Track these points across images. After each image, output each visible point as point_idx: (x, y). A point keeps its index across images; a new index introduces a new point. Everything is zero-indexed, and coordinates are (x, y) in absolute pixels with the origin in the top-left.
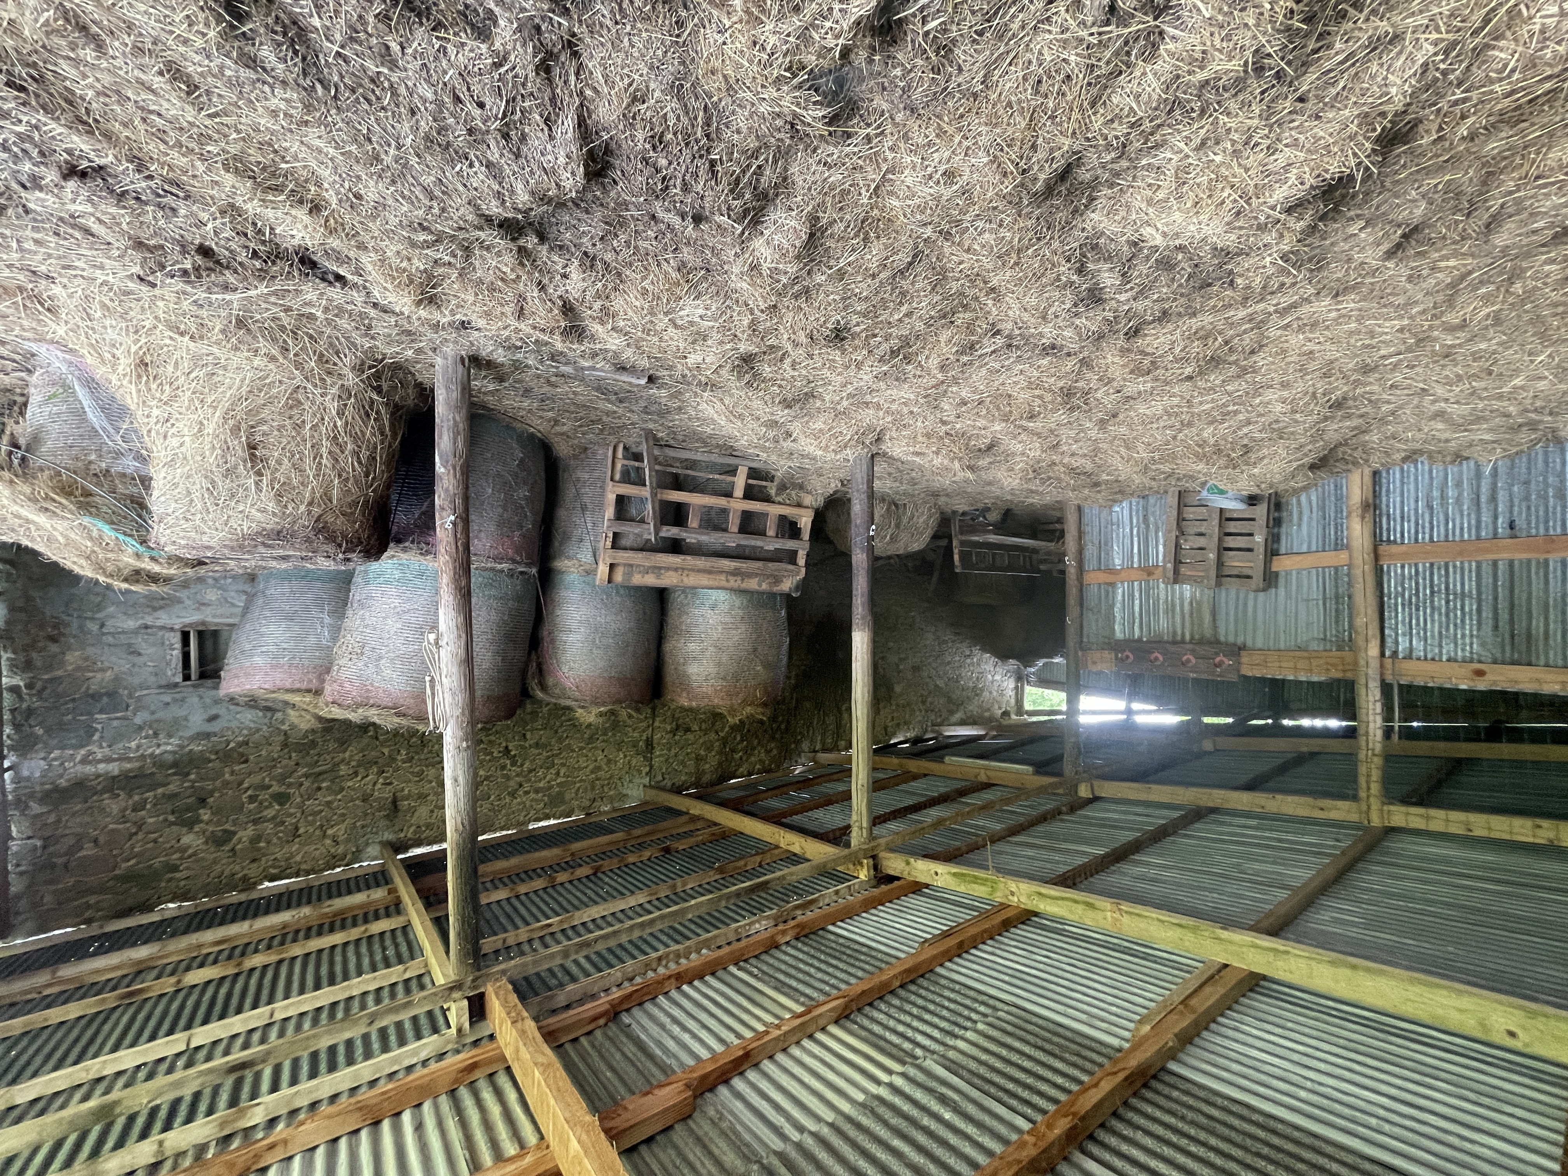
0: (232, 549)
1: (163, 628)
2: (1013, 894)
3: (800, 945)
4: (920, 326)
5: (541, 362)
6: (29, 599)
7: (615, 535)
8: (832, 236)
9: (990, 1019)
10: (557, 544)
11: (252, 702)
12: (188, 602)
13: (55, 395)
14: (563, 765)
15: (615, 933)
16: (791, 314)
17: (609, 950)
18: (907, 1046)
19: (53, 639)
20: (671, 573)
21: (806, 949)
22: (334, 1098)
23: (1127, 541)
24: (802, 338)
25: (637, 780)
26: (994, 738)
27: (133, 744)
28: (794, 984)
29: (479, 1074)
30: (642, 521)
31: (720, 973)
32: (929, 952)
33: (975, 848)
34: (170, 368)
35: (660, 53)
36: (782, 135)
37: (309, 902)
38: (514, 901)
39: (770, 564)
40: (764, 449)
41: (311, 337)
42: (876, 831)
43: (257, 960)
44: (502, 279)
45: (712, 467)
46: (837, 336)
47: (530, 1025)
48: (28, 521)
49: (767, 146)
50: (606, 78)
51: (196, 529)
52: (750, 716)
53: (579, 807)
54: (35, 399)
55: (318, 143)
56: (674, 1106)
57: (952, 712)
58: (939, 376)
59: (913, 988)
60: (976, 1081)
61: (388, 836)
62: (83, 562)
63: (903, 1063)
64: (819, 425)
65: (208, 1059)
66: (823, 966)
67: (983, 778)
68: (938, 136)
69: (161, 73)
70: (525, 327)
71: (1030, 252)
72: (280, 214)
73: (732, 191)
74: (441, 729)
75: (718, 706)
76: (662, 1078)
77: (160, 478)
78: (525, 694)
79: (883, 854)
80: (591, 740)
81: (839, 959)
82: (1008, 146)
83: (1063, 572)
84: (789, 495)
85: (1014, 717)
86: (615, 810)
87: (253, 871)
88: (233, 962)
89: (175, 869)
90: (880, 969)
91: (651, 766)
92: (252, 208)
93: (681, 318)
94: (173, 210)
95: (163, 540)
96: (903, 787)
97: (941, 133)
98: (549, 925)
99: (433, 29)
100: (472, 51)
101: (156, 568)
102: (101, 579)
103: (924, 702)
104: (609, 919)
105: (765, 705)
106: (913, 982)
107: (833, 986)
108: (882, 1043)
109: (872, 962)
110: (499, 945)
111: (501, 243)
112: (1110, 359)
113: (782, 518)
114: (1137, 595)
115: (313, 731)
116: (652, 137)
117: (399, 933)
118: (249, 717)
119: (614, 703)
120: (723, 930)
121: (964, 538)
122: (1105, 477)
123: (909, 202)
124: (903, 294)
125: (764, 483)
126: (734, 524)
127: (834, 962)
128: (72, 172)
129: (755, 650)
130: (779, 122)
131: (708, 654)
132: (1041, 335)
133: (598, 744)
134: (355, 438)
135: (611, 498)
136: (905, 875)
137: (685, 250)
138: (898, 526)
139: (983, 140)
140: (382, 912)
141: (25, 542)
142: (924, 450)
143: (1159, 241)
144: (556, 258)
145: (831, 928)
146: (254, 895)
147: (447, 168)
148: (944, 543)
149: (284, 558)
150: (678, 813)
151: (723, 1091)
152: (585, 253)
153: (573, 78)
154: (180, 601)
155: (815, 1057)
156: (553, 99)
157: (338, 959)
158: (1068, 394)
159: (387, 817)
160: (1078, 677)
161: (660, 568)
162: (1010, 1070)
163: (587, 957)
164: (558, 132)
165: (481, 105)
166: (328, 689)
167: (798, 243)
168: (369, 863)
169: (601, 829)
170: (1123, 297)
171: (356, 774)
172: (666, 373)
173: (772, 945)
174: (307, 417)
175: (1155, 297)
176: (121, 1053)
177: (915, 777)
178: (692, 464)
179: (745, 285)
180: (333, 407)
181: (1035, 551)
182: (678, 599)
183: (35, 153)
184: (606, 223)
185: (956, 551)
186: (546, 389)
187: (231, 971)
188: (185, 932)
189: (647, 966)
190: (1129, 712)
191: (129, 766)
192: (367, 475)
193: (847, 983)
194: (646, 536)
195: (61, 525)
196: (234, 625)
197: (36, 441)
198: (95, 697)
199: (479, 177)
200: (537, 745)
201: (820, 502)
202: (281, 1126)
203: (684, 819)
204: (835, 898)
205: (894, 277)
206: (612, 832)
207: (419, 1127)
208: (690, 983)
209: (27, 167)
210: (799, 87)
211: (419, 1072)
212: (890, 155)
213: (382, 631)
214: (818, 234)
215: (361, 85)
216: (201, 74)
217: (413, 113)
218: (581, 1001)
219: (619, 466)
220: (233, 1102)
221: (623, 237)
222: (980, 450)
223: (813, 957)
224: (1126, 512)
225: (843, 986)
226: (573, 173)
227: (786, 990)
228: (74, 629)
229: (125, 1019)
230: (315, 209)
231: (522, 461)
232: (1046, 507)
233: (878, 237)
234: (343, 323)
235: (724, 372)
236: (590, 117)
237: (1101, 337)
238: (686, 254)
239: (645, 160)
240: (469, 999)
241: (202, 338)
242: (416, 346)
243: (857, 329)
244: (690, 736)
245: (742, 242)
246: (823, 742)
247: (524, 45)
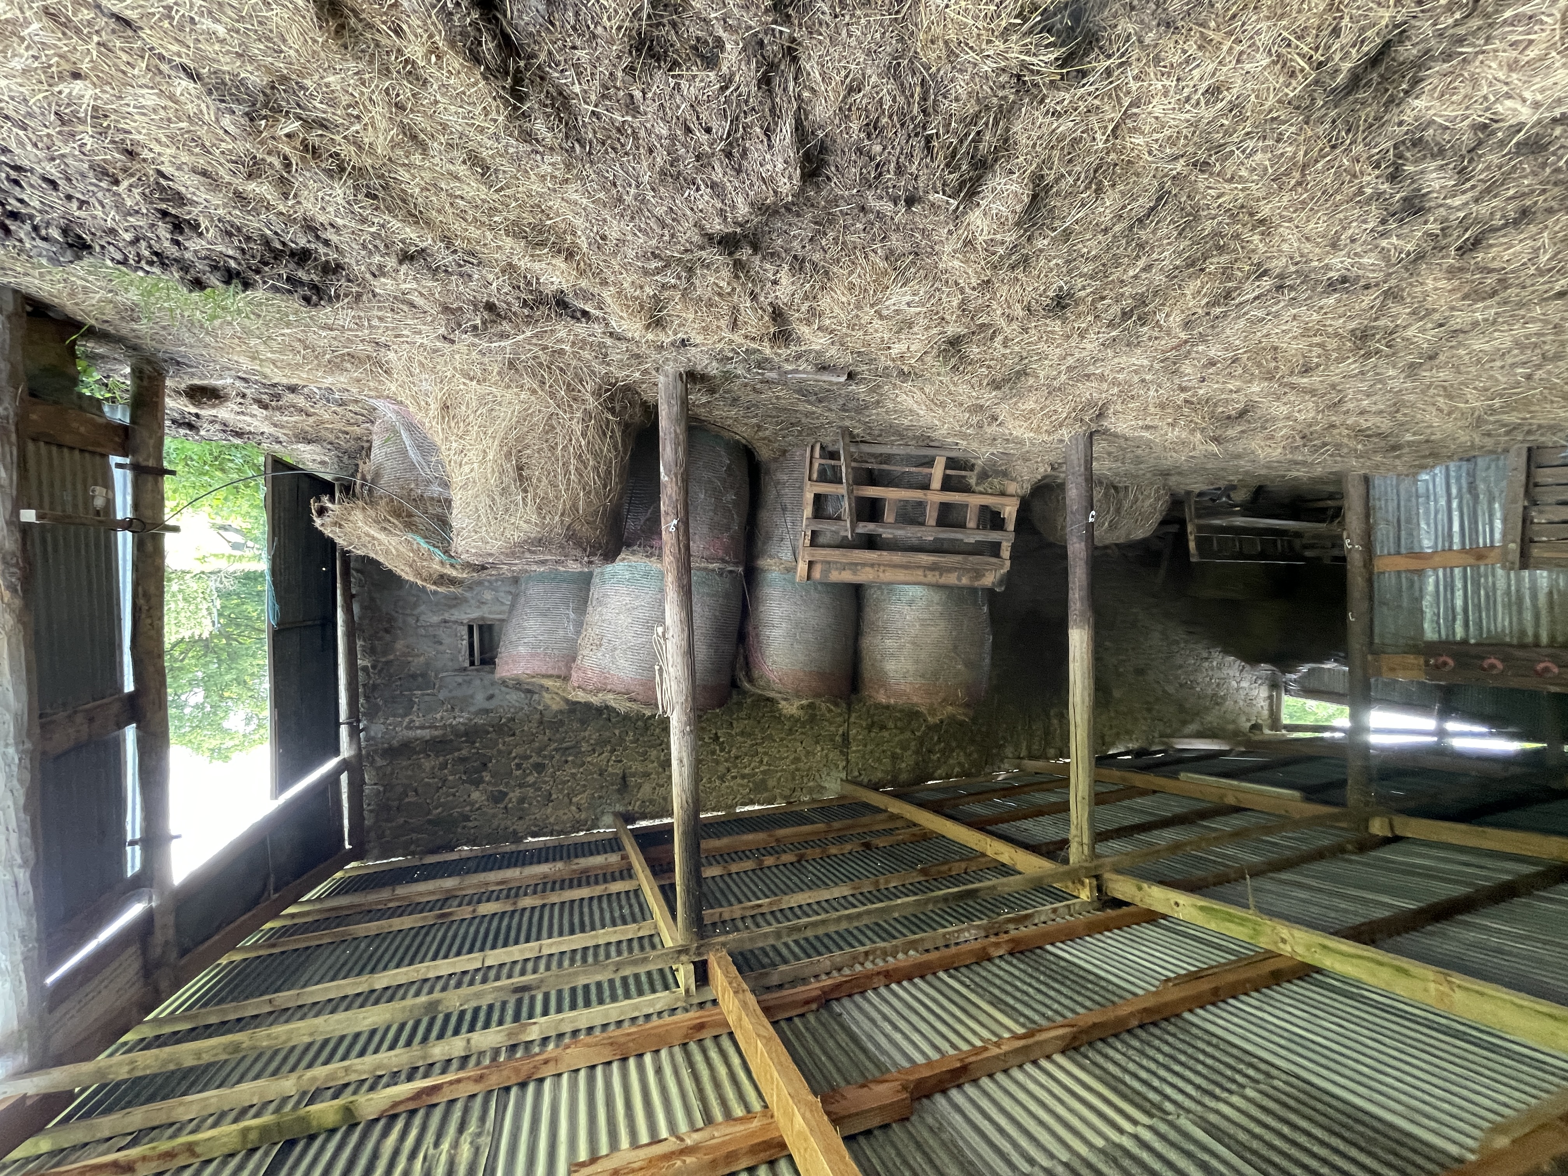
0: (507, 555)
1: (456, 622)
2: (1284, 941)
3: (1015, 961)
4: (1159, 279)
5: (749, 370)
6: (372, 600)
7: (813, 532)
8: (1058, 194)
9: (1262, 1087)
10: (760, 544)
11: (518, 685)
12: (473, 602)
13: (388, 439)
14: (766, 753)
15: (823, 922)
16: (1006, 287)
17: (817, 937)
18: (1152, 1095)
19: (387, 631)
20: (868, 569)
21: (1022, 966)
22: (590, 1030)
23: (1442, 516)
24: (1018, 311)
25: (834, 773)
26: (1242, 754)
27: (438, 716)
28: (1011, 1002)
29: (707, 1034)
30: (839, 518)
31: (929, 977)
32: (1174, 994)
33: (1222, 880)
34: (464, 408)
35: (878, 35)
36: (1006, 92)
37: (561, 859)
38: (727, 878)
39: (971, 558)
40: (965, 436)
41: (561, 369)
42: (1100, 848)
43: (527, 902)
44: (719, 294)
45: (909, 460)
46: (1058, 303)
47: (751, 999)
48: (374, 538)
49: (988, 108)
50: (823, 75)
51: (482, 539)
52: (952, 718)
53: (781, 795)
54: (376, 443)
55: (575, 197)
56: (892, 1104)
57: (1184, 723)
58: (1183, 336)
59: (1153, 1030)
60: (1248, 1155)
61: (619, 808)
62: (407, 569)
63: (1151, 1115)
64: (1030, 404)
65: (497, 978)
66: (1043, 988)
67: (1231, 800)
68: (1200, 47)
69: (464, 162)
70: (737, 338)
71: (1319, 166)
72: (544, 266)
73: (948, 165)
74: (669, 713)
75: (916, 705)
76: (877, 1074)
77: (457, 497)
78: (734, 684)
79: (1107, 876)
80: (791, 731)
81: (1062, 984)
82: (1298, 38)
83: (1344, 559)
84: (991, 483)
85: (1267, 731)
86: (814, 801)
87: (520, 826)
88: (511, 901)
89: (467, 818)
90: (1113, 1002)
91: (848, 762)
92: (524, 263)
93: (888, 308)
94: (470, 276)
95: (460, 550)
96: (1126, 803)
97: (1205, 43)
98: (760, 906)
99: (670, 70)
100: (702, 81)
101: (454, 573)
102: (419, 582)
103: (1149, 710)
104: (815, 907)
105: (967, 705)
106: (1155, 1024)
107: (1056, 1012)
108: (1122, 1087)
109: (1102, 992)
110: (716, 919)
111: (721, 260)
112: (1430, 284)
113: (984, 509)
114: (1459, 584)
115: (561, 712)
116: (867, 125)
117: (632, 895)
118: (514, 698)
119: (814, 696)
120: (930, 934)
121: (1202, 522)
122: (1409, 437)
123: (1156, 136)
124: (1141, 246)
125: (963, 473)
126: (931, 516)
127: (1056, 986)
128: (406, 257)
129: (955, 647)
130: (1004, 78)
131: (905, 652)
132: (1328, 268)
133: (797, 736)
134: (596, 455)
135: (809, 497)
136: (1137, 901)
137: (894, 237)
138: (1118, 511)
139: (1264, 39)
140: (617, 874)
141: (372, 555)
142: (1156, 423)
143: (1525, 114)
144: (768, 266)
145: (1049, 947)
146: (521, 847)
147: (678, 196)
148: (1174, 528)
149: (543, 562)
150: (877, 810)
151: (940, 1100)
152: (795, 257)
153: (791, 84)
154: (466, 600)
155: (1042, 1086)
156: (772, 110)
157: (586, 910)
158: (1362, 336)
159: (618, 791)
160: (1367, 687)
161: (857, 564)
162: (1294, 1152)
163: (796, 942)
164: (776, 141)
165: (708, 130)
166: (574, 675)
167: (1018, 208)
168: (605, 830)
169: (800, 818)
170: (1457, 202)
171: (594, 750)
172: (865, 367)
173: (983, 957)
174: (559, 439)
175: (1511, 192)
176: (439, 962)
177: (1143, 793)
178: (887, 459)
179: (957, 263)
180: (578, 428)
181: (1298, 534)
182: (873, 594)
183: (382, 247)
184: (816, 223)
185: (1191, 538)
186: (752, 396)
187: (509, 908)
188: (475, 872)
189: (855, 958)
190: (1441, 733)
191: (436, 733)
192: (605, 487)
193: (1073, 1011)
194: (843, 533)
195: (394, 540)
196: (503, 620)
197: (377, 475)
198: (414, 677)
199: (704, 199)
200: (742, 734)
201: (1027, 488)
202: (551, 1046)
203: (882, 816)
204: (1053, 916)
205: (1131, 227)
206: (813, 823)
207: (659, 1071)
208: (899, 983)
209: (377, 259)
210: (1030, 32)
211: (655, 1022)
212: (1134, 86)
213: (616, 625)
214: (1043, 194)
215: (610, 137)
216: (492, 157)
217: (651, 151)
218: (793, 983)
219: (816, 466)
220: (517, 1018)
221: (831, 235)
222: (1229, 417)
223: (1031, 976)
224: (1440, 480)
225: (1069, 1014)
226: (790, 178)
227: (1003, 1007)
228: (400, 623)
229: (440, 935)
230: (570, 255)
231: (729, 468)
232: (1314, 480)
233: (1113, 185)
234: (586, 354)
235: (928, 359)
236: (806, 119)
237: (1420, 257)
238: (895, 241)
239: (860, 151)
240: (694, 963)
241: (484, 380)
242: (642, 367)
243: (1082, 294)
244: (886, 734)
245: (956, 217)
246: (1029, 748)
247: (748, 63)
